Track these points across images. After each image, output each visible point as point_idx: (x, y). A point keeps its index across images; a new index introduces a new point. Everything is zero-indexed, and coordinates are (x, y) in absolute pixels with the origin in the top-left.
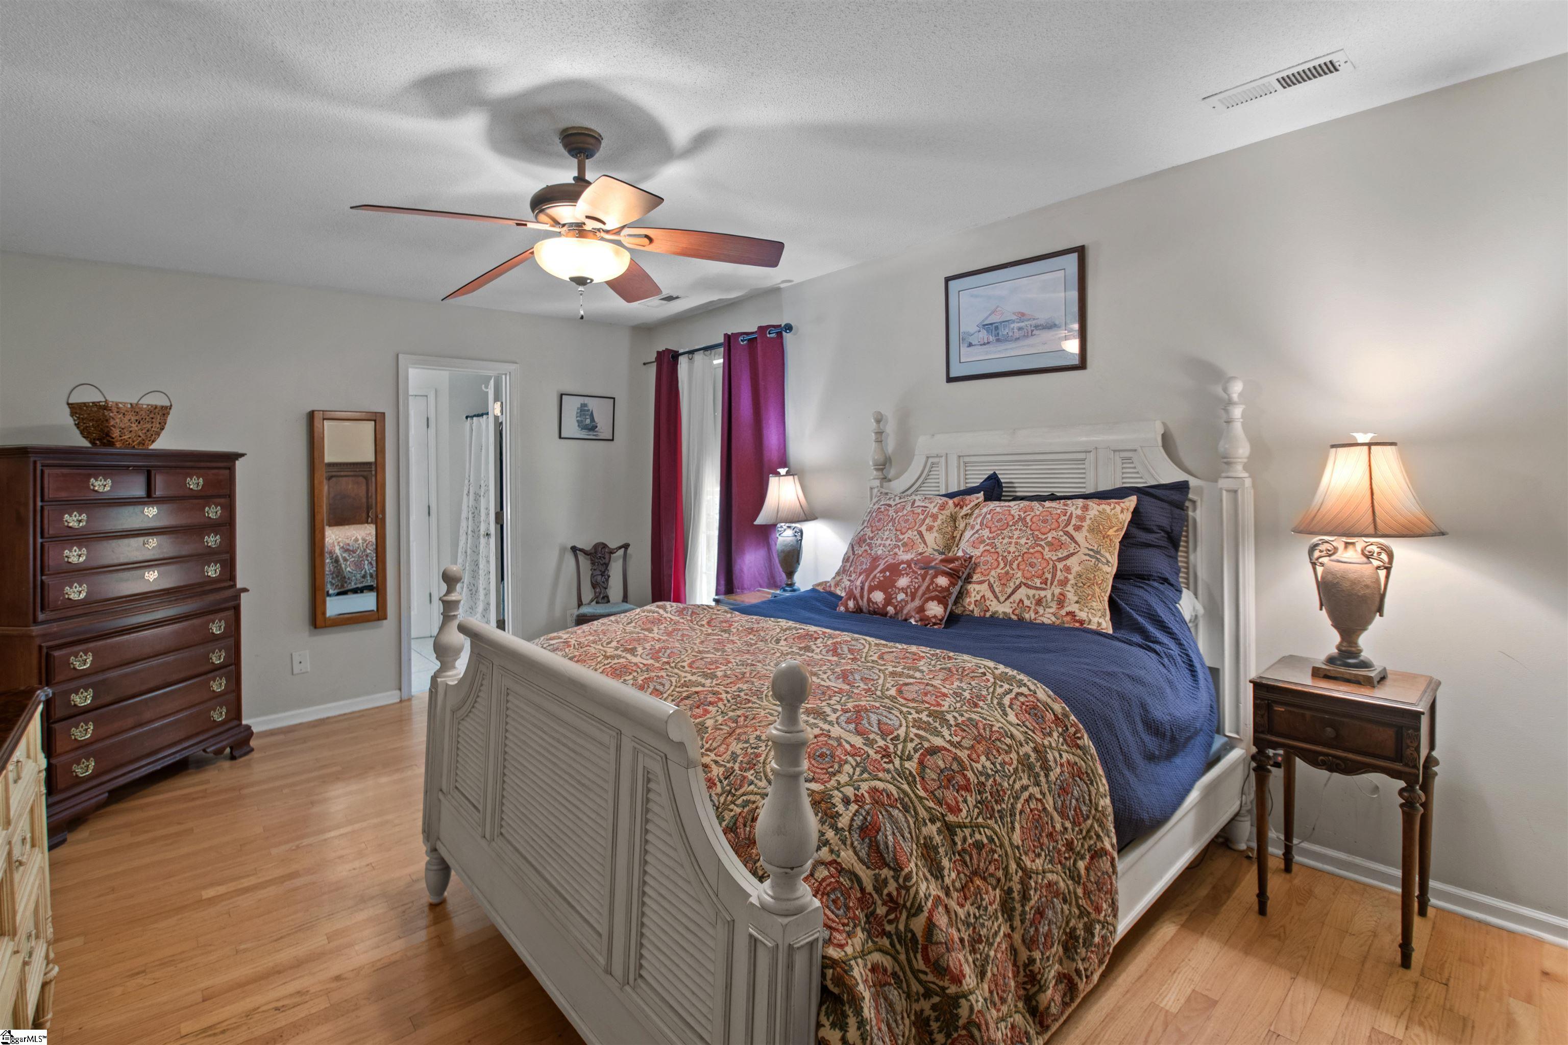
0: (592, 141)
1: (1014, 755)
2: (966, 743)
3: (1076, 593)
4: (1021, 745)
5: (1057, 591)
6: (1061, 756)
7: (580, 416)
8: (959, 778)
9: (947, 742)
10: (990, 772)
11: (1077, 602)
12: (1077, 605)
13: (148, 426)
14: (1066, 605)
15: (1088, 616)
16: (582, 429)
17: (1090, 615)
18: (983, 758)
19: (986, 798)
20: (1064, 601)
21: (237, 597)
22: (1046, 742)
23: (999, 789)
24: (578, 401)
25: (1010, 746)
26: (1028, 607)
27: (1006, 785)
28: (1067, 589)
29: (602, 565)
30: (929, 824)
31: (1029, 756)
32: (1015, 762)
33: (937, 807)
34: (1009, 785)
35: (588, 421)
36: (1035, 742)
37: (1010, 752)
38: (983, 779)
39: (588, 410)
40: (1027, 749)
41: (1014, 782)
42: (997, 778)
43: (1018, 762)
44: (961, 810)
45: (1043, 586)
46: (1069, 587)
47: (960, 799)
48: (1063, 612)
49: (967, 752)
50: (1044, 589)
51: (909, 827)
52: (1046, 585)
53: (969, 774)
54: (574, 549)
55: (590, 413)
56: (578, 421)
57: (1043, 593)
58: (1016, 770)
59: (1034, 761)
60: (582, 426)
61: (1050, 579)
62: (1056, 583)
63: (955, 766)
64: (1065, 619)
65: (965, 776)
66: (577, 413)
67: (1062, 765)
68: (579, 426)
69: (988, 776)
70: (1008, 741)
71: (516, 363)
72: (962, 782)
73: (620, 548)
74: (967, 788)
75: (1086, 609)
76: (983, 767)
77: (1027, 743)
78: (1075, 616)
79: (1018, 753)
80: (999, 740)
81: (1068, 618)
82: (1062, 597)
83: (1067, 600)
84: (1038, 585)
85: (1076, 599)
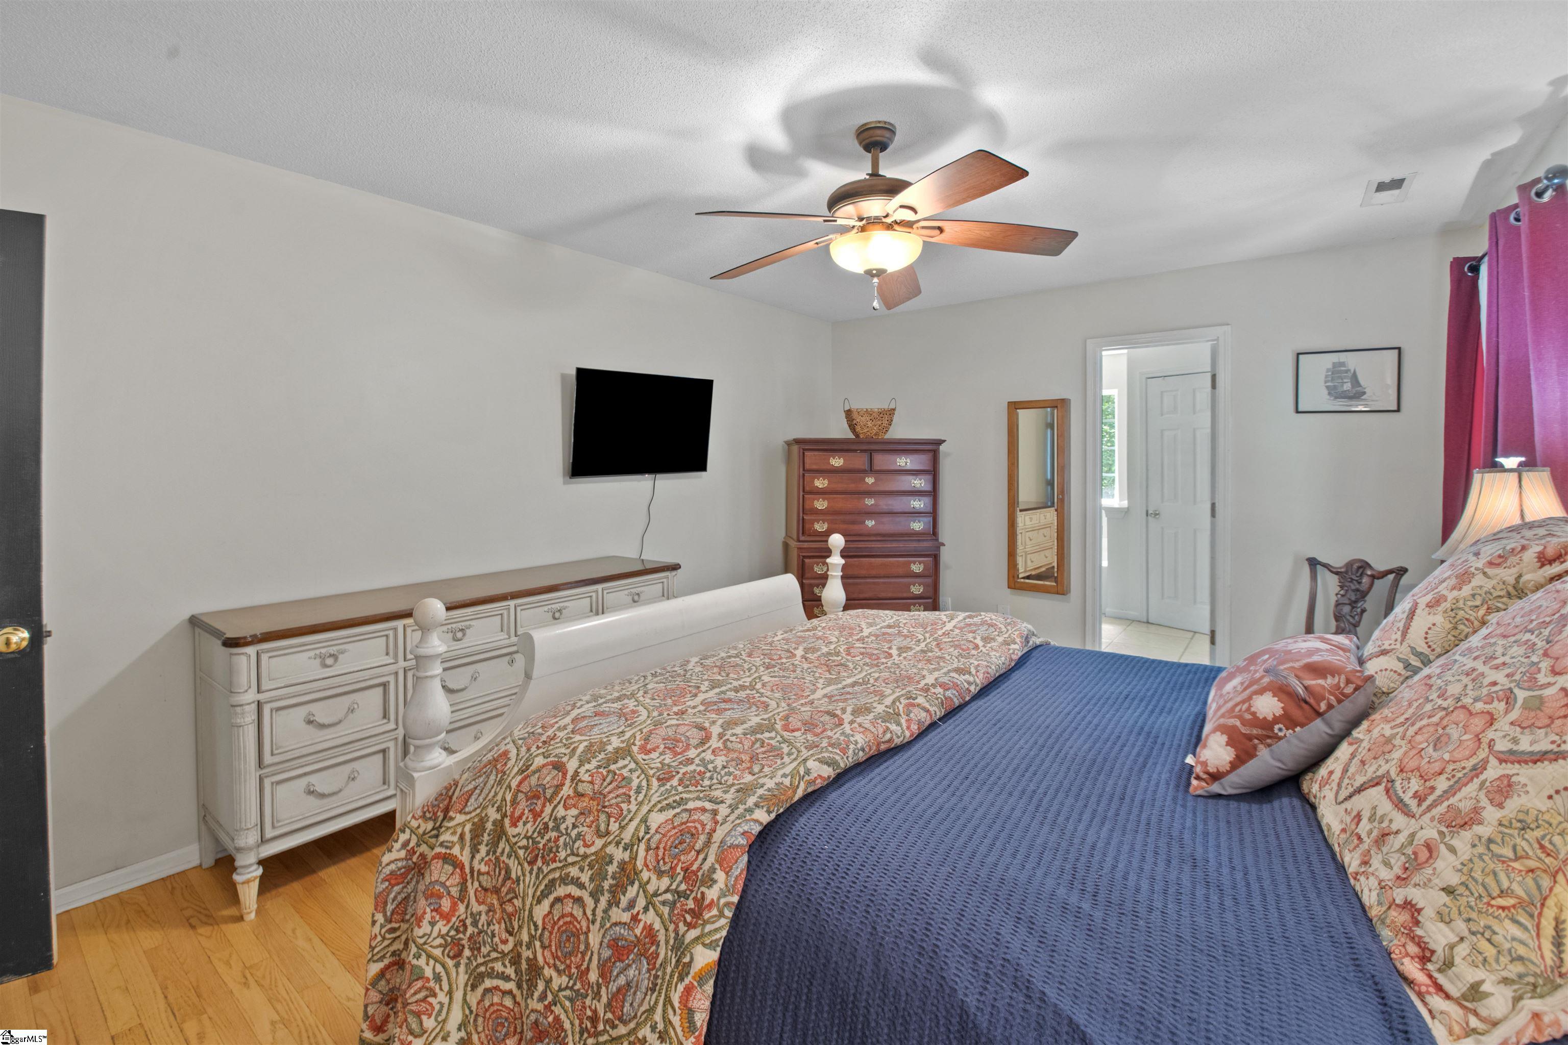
0: (887, 134)
1: (599, 843)
2: (582, 788)
3: (1466, 868)
4: (618, 844)
5: (1430, 833)
6: (646, 909)
7: (1332, 380)
8: (540, 802)
9: (576, 771)
10: (563, 827)
11: (1449, 891)
12: (1444, 898)
13: (879, 423)
14: (1416, 879)
15: (1452, 947)
16: (1336, 398)
17: (1462, 950)
18: (575, 812)
19: (539, 843)
20: (1419, 867)
21: (938, 548)
22: (645, 875)
23: (554, 850)
24: (1329, 360)
25: (608, 833)
26: (1359, 838)
27: (562, 855)
28: (1455, 842)
29: (1353, 591)
30: (495, 808)
31: (611, 862)
32: (593, 849)
33: (508, 804)
34: (565, 859)
35: (1347, 386)
36: (634, 858)
37: (600, 836)
38: (551, 825)
39: (1347, 371)
40: (619, 855)
41: (573, 864)
42: (562, 840)
43: (595, 853)
44: (516, 826)
45: (1413, 804)
46: (1462, 841)
47: (524, 818)
48: (1400, 895)
49: (571, 793)
50: (1409, 814)
51: (488, 795)
52: (1419, 805)
53: (548, 809)
54: (1313, 563)
55: (1350, 374)
56: (1327, 387)
57: (1399, 821)
58: (585, 856)
59: (610, 873)
60: (1334, 392)
61: (1438, 792)
62: (1441, 809)
63: (549, 793)
64: (1393, 913)
65: (544, 806)
66: (1326, 376)
67: (635, 919)
68: (1329, 394)
69: (557, 828)
70: (614, 827)
71: (1228, 325)
72: (538, 809)
73: (1390, 572)
74: (536, 815)
75: (1460, 926)
76: (564, 818)
77: (625, 849)
78: (1417, 923)
79: (605, 846)
80: (609, 816)
81: (1401, 918)
82: (1424, 855)
83: (1429, 871)
84: (1407, 798)
85: (1454, 879)
